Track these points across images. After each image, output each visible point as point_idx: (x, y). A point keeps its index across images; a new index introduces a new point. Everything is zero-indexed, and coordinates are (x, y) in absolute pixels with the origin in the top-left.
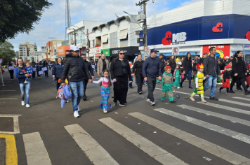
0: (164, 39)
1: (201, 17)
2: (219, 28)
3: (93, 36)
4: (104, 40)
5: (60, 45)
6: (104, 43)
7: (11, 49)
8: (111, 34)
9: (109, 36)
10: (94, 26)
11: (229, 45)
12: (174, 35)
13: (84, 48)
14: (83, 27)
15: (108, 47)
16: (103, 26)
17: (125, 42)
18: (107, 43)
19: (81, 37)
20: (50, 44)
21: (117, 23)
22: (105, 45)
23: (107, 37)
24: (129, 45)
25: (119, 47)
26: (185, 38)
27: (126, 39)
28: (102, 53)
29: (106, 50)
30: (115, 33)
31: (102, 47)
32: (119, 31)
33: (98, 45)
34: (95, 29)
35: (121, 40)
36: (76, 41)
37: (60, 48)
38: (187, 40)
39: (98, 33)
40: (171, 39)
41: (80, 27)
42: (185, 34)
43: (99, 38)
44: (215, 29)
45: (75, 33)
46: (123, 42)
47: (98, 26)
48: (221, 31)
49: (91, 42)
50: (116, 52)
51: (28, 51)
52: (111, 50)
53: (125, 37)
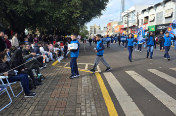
3: (142, 17)
4: (150, 19)
5: (116, 25)
6: (150, 21)
7: (86, 29)
8: (157, 14)
9: (155, 16)
10: (144, 9)
13: (134, 26)
15: (154, 24)
16: (150, 8)
17: (170, 19)
18: (153, 21)
19: (132, 18)
20: (109, 25)
21: (163, 5)
22: (151, 23)
23: (153, 16)
25: (164, 23)
27: (171, 17)
29: (152, 27)
30: (161, 13)
31: (149, 25)
32: (164, 11)
33: (145, 23)
34: (144, 11)
35: (166, 18)
36: (128, 21)
37: (116, 27)
39: (146, 14)
41: (132, 11)
43: (147, 18)
45: (128, 15)
46: (167, 19)
47: (146, 8)
49: (140, 21)
50: (161, 28)
51: (95, 30)
52: (156, 26)
53: (170, 15)
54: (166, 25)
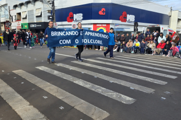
0: (68, 18)
1: (92, 4)
2: (103, 12)
3: (14, 12)
4: (23, 16)
6: (23, 18)
8: (28, 11)
9: (27, 13)
10: (15, 4)
11: (109, 24)
12: (74, 15)
14: (6, 5)
15: (27, 21)
16: (22, 5)
17: (40, 18)
18: (26, 18)
19: (5, 12)
22: (24, 20)
23: (25, 13)
24: (43, 21)
25: (35, 22)
26: (82, 18)
27: (41, 16)
28: (22, 26)
29: (25, 24)
30: (32, 11)
31: (22, 22)
32: (35, 10)
33: (19, 20)
34: (15, 6)
35: (37, 17)
38: (83, 20)
39: (18, 10)
40: (73, 18)
42: (81, 15)
43: (19, 14)
44: (101, 13)
46: (38, 18)
47: (18, 4)
48: (104, 14)
49: (14, 18)
50: (33, 26)
52: (29, 24)
53: (40, 14)
54: (37, 23)
